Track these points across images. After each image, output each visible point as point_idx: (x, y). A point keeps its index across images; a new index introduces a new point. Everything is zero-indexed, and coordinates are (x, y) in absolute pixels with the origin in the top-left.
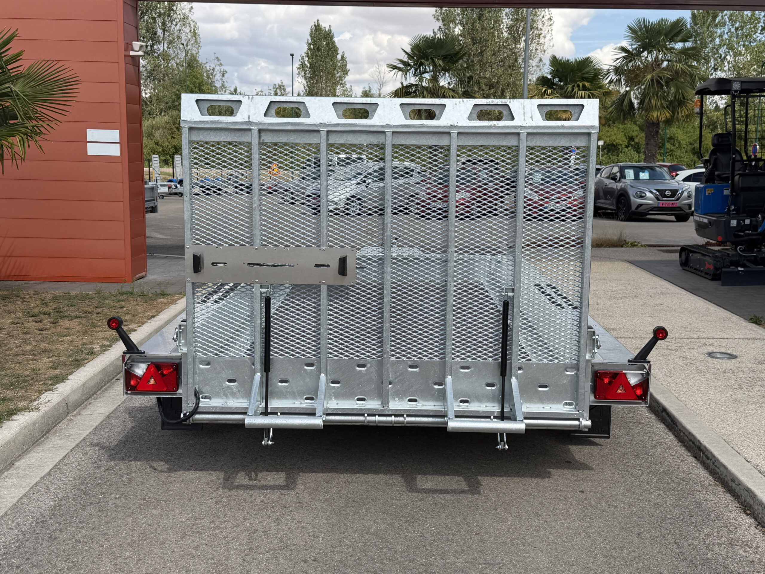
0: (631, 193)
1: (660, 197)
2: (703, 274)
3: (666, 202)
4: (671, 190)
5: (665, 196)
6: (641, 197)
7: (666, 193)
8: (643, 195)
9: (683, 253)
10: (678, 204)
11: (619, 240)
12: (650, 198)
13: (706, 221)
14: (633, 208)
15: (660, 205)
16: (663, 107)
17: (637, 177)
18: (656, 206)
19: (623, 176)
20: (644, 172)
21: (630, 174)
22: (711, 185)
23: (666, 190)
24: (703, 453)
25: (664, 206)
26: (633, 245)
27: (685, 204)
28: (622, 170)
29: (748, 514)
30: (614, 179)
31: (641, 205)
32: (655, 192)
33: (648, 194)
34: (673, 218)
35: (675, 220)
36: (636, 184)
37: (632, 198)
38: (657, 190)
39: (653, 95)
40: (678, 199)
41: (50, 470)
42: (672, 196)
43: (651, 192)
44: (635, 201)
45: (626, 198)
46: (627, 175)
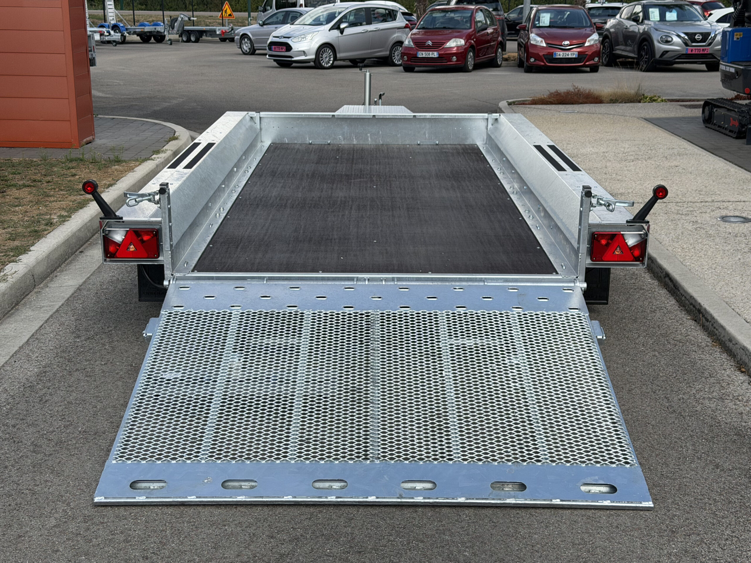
0: (656, 37)
1: (689, 42)
2: (727, 132)
3: (696, 48)
4: (701, 34)
5: (694, 41)
6: (667, 42)
7: (696, 37)
8: (670, 39)
9: (707, 108)
10: (709, 50)
11: (637, 94)
12: (676, 43)
13: (732, 70)
14: (658, 56)
15: (689, 52)
17: (663, 17)
18: (684, 53)
19: (646, 16)
20: (671, 12)
21: (655, 14)
22: (741, 28)
23: (695, 34)
24: (703, 316)
25: (693, 52)
26: (652, 100)
27: (717, 51)
28: (646, 9)
29: (742, 372)
30: (636, 20)
31: (666, 52)
32: (683, 35)
33: (676, 39)
34: (703, 67)
35: (705, 69)
36: (661, 26)
37: (656, 43)
38: (686, 34)
40: (710, 44)
41: (28, 340)
42: (703, 40)
43: (679, 36)
44: (660, 46)
45: (649, 43)
46: (651, 16)
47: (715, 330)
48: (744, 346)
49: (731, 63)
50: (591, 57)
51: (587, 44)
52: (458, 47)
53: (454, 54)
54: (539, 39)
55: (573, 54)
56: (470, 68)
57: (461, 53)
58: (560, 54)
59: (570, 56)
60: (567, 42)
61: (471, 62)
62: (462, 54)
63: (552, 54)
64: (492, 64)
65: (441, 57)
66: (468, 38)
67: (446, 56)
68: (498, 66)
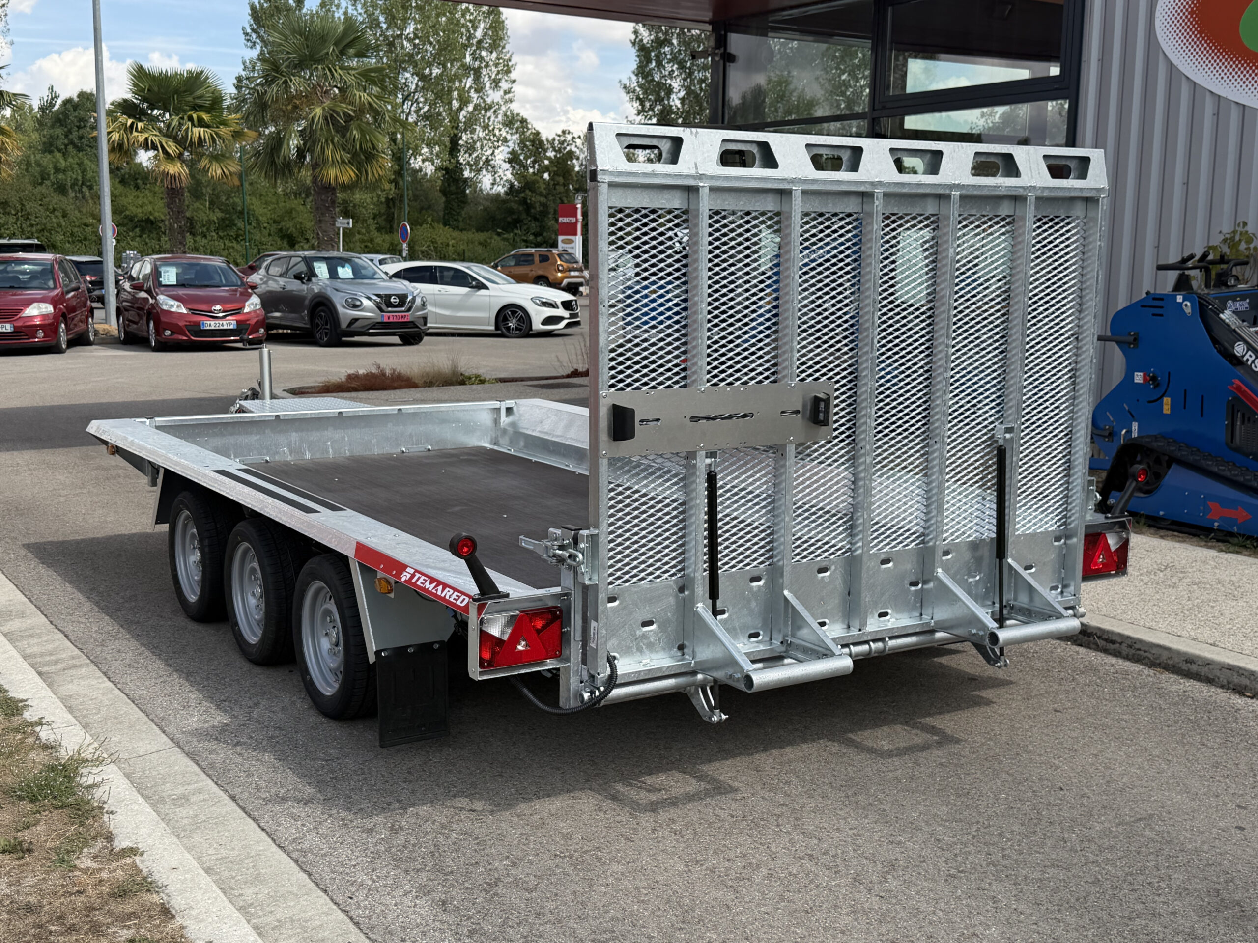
0: (339, 301)
1: (384, 307)
3: (393, 314)
4: (397, 296)
5: (389, 304)
6: (355, 307)
7: (392, 300)
8: (358, 303)
10: (410, 317)
11: (453, 374)
12: (368, 309)
14: (344, 325)
15: (386, 320)
16: (343, 162)
17: (333, 274)
18: (379, 320)
19: (311, 274)
20: (343, 267)
21: (322, 269)
23: (390, 296)
24: (1099, 637)
25: (390, 320)
27: (419, 318)
30: (298, 277)
31: (356, 320)
32: (375, 298)
33: (366, 303)
34: (396, 339)
35: (399, 342)
36: (337, 285)
37: (340, 310)
38: (378, 295)
39: (326, 141)
40: (409, 310)
42: (401, 304)
43: (369, 298)
44: (345, 313)
45: (329, 309)
46: (317, 271)
48: (1229, 665)
50: (255, 330)
51: (246, 310)
52: (44, 317)
53: (41, 326)
54: (172, 302)
55: (229, 323)
56: (64, 346)
57: (49, 325)
58: (211, 324)
59: (225, 327)
60: (218, 307)
61: (63, 338)
62: (50, 327)
63: (198, 324)
64: (80, 340)
65: (17, 332)
66: (55, 302)
67: (29, 330)
68: (88, 343)
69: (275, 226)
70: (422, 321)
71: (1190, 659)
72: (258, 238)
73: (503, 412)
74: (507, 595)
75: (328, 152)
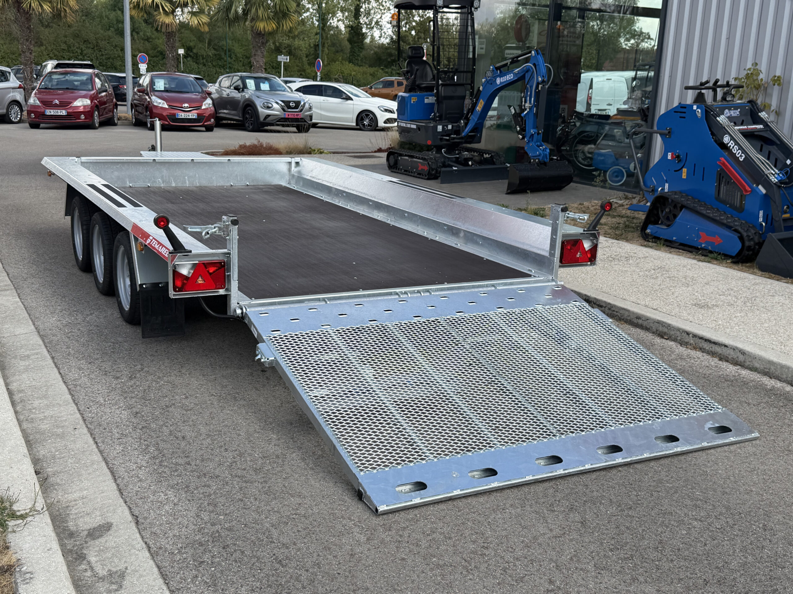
0: (259, 104)
1: (286, 108)
2: (416, 174)
3: (291, 114)
4: (294, 102)
5: (289, 107)
6: (268, 108)
7: (291, 104)
8: (270, 105)
9: (392, 157)
10: (301, 115)
11: (305, 147)
12: (276, 110)
13: (414, 127)
14: (262, 119)
15: (287, 117)
16: (269, 18)
17: (258, 88)
18: (283, 117)
19: (245, 86)
20: (264, 83)
21: (251, 83)
23: (290, 102)
25: (290, 117)
26: (320, 152)
27: (307, 116)
28: (243, 79)
29: (667, 339)
30: (237, 88)
31: (268, 116)
32: (281, 103)
33: (275, 106)
34: (294, 129)
36: (258, 93)
37: (260, 109)
38: (282, 101)
39: (259, 4)
40: (301, 111)
42: (296, 107)
43: (277, 103)
44: (263, 112)
45: (253, 109)
46: (248, 85)
47: (615, 313)
48: (658, 320)
49: (411, 121)
50: (208, 119)
51: (203, 107)
52: (85, 107)
53: (81, 113)
54: (160, 101)
55: (193, 115)
56: (97, 125)
57: (88, 112)
58: (182, 115)
59: (190, 117)
60: (186, 105)
61: (97, 120)
62: (89, 113)
63: (174, 115)
64: (109, 122)
65: (69, 115)
66: (92, 98)
67: (75, 114)
68: (115, 125)
69: (246, 60)
70: (309, 118)
71: (639, 317)
72: (236, 67)
73: (293, 165)
74: (191, 252)
75: (260, 12)
